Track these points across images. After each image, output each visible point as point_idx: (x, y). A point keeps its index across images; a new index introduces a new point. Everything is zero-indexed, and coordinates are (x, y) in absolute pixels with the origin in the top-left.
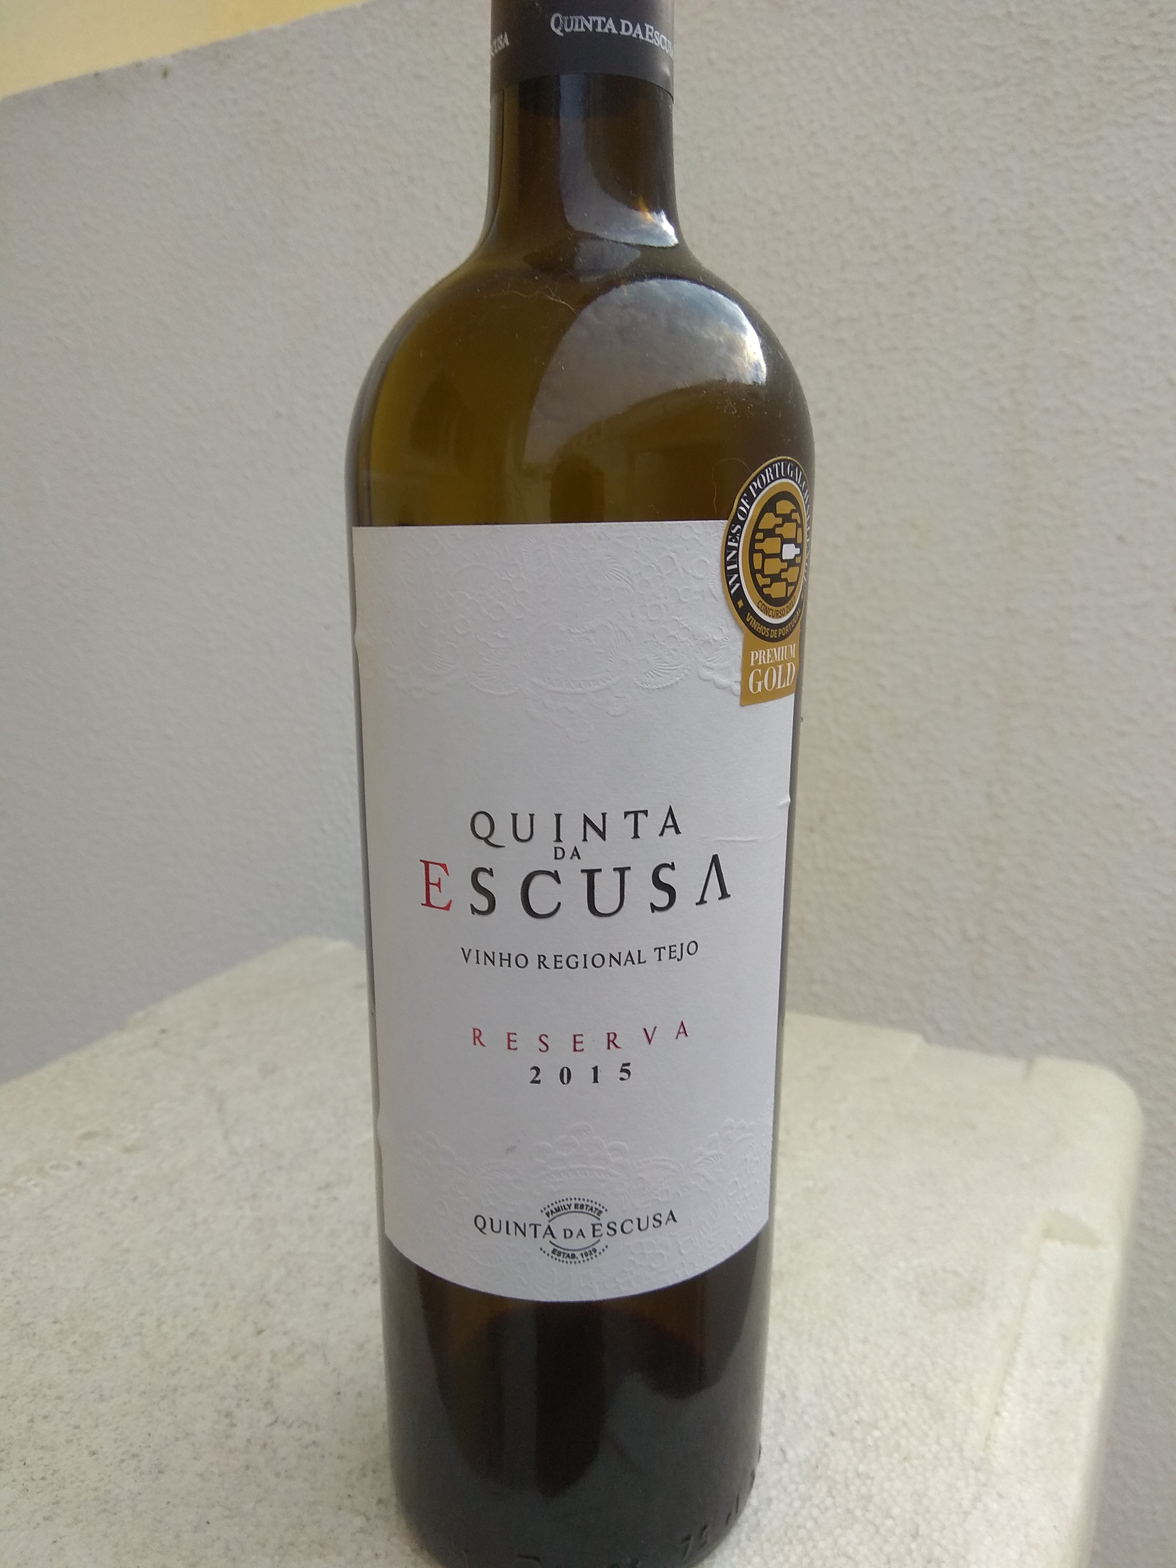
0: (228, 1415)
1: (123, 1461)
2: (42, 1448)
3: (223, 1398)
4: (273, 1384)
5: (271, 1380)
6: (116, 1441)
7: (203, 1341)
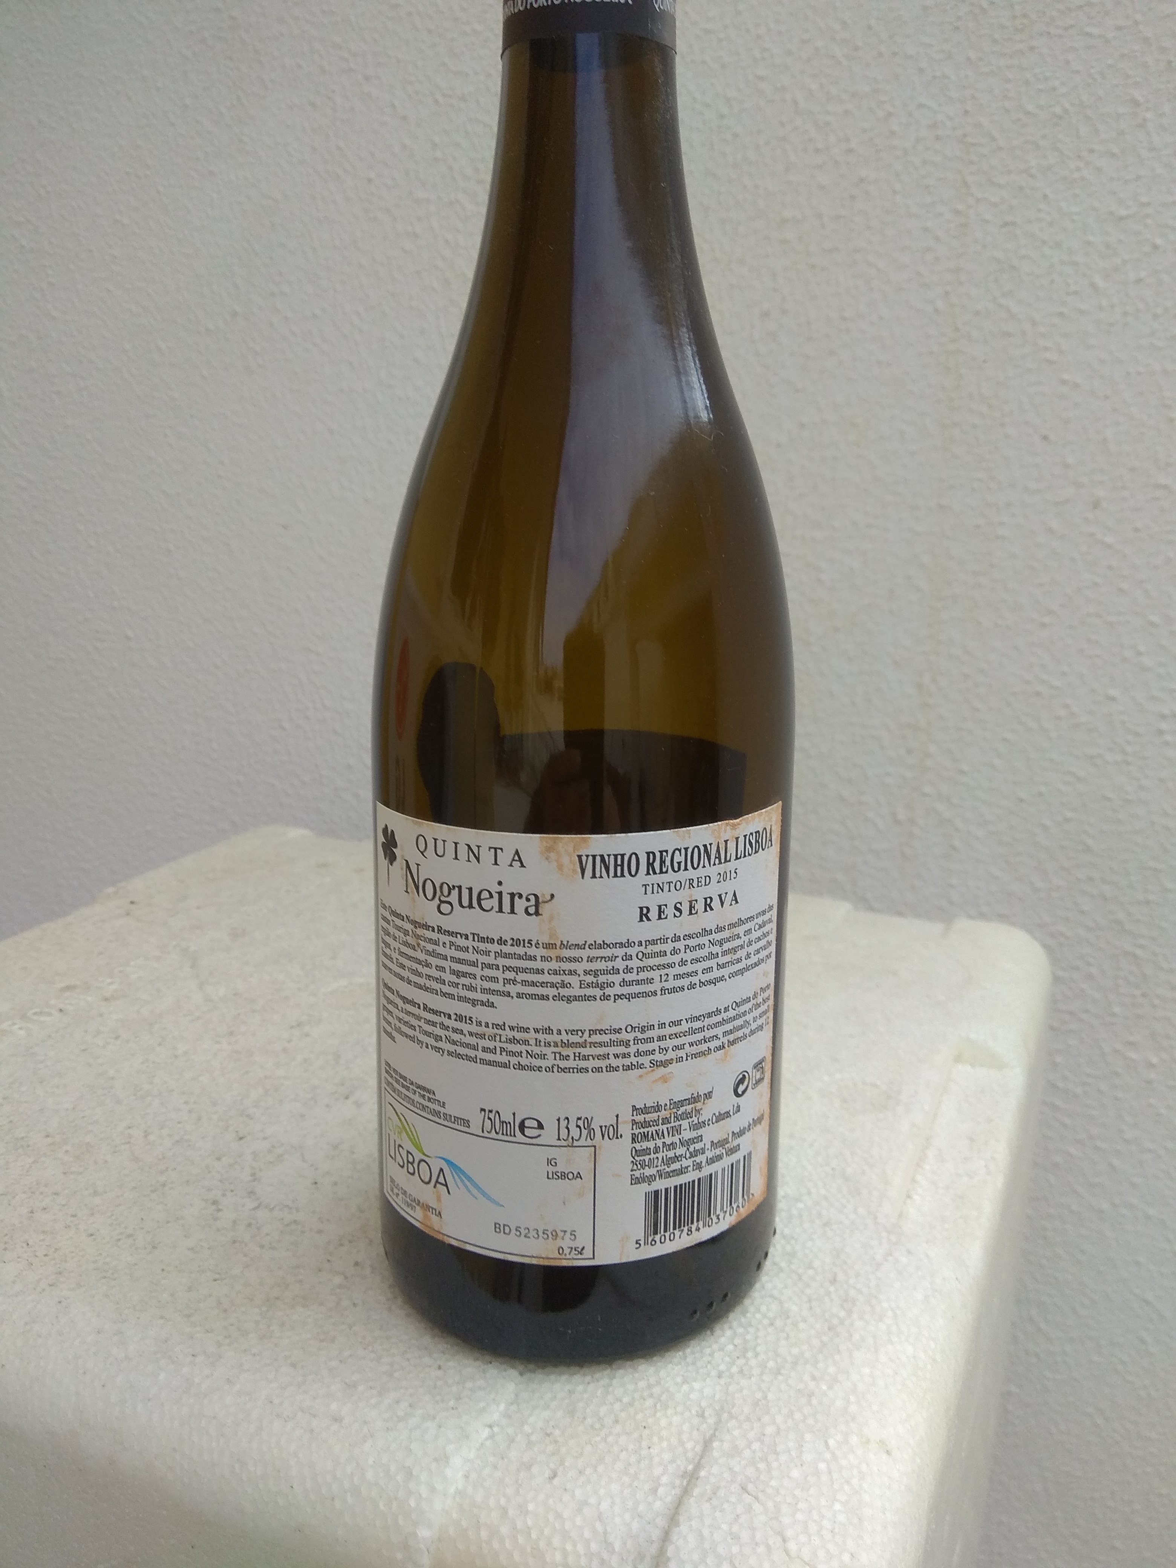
0: (215, 1203)
1: (119, 1240)
2: (43, 1232)
3: (209, 1190)
4: (254, 1177)
5: (253, 1175)
6: (111, 1225)
7: (189, 1146)
